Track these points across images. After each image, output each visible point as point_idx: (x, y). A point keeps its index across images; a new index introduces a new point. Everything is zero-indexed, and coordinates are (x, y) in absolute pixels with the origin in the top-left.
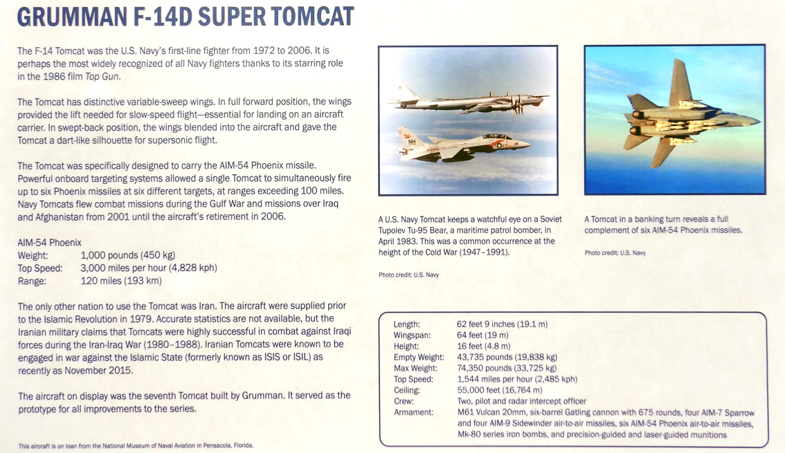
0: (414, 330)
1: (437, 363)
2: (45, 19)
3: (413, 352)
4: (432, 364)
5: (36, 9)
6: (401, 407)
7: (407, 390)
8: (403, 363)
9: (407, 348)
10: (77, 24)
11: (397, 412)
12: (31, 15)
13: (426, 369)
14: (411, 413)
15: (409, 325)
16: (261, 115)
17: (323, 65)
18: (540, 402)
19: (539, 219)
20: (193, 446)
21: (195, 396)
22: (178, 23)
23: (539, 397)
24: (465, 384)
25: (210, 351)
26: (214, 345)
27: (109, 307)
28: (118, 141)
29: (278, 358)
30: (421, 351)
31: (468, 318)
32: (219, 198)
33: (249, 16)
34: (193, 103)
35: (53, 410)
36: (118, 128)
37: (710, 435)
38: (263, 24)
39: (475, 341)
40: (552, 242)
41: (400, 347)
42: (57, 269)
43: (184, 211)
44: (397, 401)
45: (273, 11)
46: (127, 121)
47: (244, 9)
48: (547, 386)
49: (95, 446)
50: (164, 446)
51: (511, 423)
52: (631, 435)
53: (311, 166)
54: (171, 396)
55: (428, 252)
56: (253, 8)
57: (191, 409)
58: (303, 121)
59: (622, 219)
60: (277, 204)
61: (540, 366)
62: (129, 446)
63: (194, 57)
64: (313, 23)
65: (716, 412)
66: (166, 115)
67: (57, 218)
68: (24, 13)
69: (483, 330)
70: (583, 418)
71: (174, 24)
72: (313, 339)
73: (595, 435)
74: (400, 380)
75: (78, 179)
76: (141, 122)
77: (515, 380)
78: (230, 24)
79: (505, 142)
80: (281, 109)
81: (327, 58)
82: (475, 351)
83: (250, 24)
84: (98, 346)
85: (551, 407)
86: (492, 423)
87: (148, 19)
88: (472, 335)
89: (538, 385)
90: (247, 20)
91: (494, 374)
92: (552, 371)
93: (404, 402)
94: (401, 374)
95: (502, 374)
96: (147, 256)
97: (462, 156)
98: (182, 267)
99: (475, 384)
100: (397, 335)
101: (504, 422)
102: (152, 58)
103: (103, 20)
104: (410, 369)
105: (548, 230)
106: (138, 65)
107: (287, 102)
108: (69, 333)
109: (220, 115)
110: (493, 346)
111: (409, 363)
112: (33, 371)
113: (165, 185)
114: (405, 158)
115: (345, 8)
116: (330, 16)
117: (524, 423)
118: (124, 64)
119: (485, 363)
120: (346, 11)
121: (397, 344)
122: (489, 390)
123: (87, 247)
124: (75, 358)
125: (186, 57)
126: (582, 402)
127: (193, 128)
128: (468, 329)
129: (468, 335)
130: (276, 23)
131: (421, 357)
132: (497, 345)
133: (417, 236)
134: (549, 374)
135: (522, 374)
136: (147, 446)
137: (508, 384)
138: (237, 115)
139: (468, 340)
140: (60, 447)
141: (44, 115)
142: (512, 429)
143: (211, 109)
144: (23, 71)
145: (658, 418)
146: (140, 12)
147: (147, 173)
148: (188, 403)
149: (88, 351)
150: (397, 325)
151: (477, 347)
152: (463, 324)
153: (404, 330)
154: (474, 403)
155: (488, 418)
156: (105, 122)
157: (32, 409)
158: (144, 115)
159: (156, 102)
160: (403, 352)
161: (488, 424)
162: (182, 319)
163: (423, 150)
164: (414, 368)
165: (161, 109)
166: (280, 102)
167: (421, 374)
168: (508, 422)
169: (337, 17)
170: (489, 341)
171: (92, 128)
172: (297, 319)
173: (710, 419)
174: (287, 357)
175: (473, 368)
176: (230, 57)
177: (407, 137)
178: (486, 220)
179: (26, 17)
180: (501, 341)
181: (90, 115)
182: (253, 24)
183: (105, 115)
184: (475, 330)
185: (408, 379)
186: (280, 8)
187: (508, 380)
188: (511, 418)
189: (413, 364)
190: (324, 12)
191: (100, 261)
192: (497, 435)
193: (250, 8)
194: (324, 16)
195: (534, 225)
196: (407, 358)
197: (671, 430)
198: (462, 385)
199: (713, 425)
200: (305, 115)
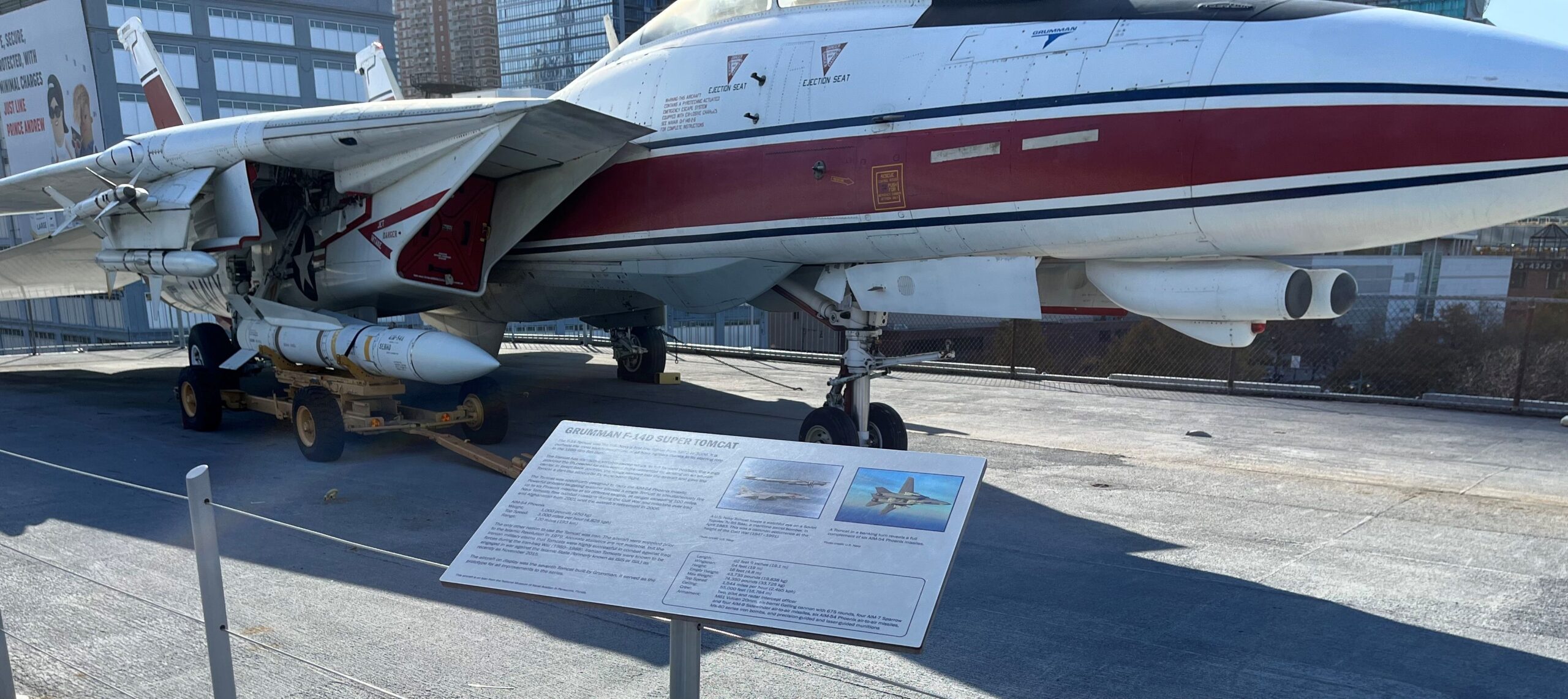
0: (707, 559)
1: (713, 574)
2: (579, 433)
3: (702, 568)
4: (710, 574)
7: (690, 583)
8: (693, 571)
9: (699, 566)
10: (594, 434)
12: (574, 430)
13: (705, 576)
14: (687, 592)
19: (803, 526)
22: (644, 440)
23: (768, 596)
24: (726, 585)
25: (587, 553)
26: (590, 551)
27: (543, 529)
28: (588, 473)
29: (622, 560)
31: (741, 558)
32: (627, 499)
33: (682, 441)
37: (868, 626)
38: (688, 443)
40: (807, 536)
44: (681, 587)
45: (696, 440)
47: (680, 438)
48: (775, 592)
50: (535, 586)
53: (685, 493)
55: (732, 531)
56: (686, 439)
57: (561, 574)
58: (689, 477)
59: (852, 532)
60: (658, 504)
61: (775, 584)
64: (714, 446)
69: (748, 564)
70: (792, 609)
72: (647, 556)
73: (795, 617)
74: (688, 578)
78: (671, 442)
79: (797, 497)
84: (527, 543)
85: (773, 602)
87: (631, 436)
88: (741, 566)
91: (746, 583)
92: (781, 586)
95: (750, 584)
96: (576, 514)
97: (771, 499)
98: (592, 520)
99: (732, 586)
100: (697, 561)
105: (806, 531)
108: (515, 536)
109: (647, 471)
112: (485, 548)
114: (737, 496)
115: (733, 443)
116: (725, 445)
117: (753, 606)
119: (742, 578)
121: (694, 564)
123: (545, 508)
124: (511, 546)
126: (793, 601)
127: (630, 473)
128: (739, 563)
131: (706, 570)
132: (753, 572)
133: (729, 524)
139: (737, 568)
143: (643, 468)
146: (628, 434)
148: (561, 571)
149: (520, 544)
150: (698, 557)
151: (741, 570)
152: (737, 561)
153: (702, 559)
155: (732, 601)
157: (474, 562)
160: (696, 567)
162: (579, 539)
164: (699, 574)
169: (728, 445)
171: (578, 468)
172: (643, 547)
174: (628, 561)
175: (734, 579)
177: (743, 488)
179: (570, 430)
181: (579, 463)
184: (744, 564)
185: (693, 578)
186: (700, 440)
191: (550, 513)
192: (735, 609)
194: (721, 444)
195: (799, 528)
196: (697, 570)
197: (843, 621)
200: (692, 475)
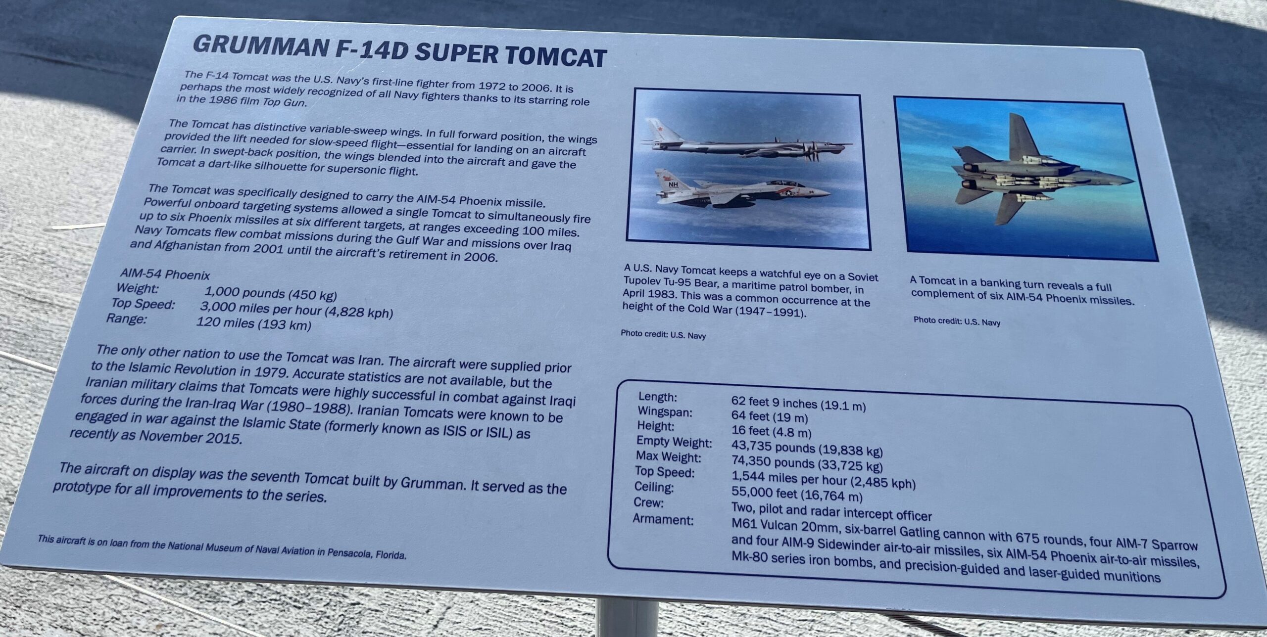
0: (667, 405)
1: (699, 451)
2: (228, 47)
3: (665, 434)
4: (693, 452)
5: (218, 38)
6: (643, 511)
7: (655, 487)
8: (649, 448)
9: (657, 428)
10: (266, 52)
11: (637, 518)
12: (212, 42)
13: (684, 459)
14: (659, 520)
15: (660, 399)
16: (480, 149)
17: (564, 103)
18: (860, 514)
19: (847, 277)
20: (310, 552)
21: (329, 480)
22: (389, 57)
23: (859, 507)
24: (743, 483)
25: (364, 419)
26: (370, 411)
27: (229, 355)
28: (288, 167)
29: (462, 433)
30: (677, 434)
31: (748, 393)
32: (409, 234)
33: (478, 53)
34: (394, 133)
35: (106, 489)
36: (291, 154)
37: (1133, 577)
38: (494, 61)
39: (759, 425)
40: (867, 304)
41: (647, 426)
42: (168, 305)
43: (361, 246)
44: (638, 502)
45: (508, 51)
46: (307, 148)
47: (472, 47)
48: (868, 492)
49: (156, 545)
50: (265, 550)
51: (816, 543)
52: (1008, 571)
53: (539, 204)
54: (292, 477)
55: (692, 308)
56: (484, 47)
57: (320, 498)
58: (532, 158)
59: (962, 282)
60: (488, 244)
61: (858, 463)
62: (210, 547)
63: (404, 89)
64: (555, 63)
65: (1138, 542)
66: (357, 144)
67: (184, 246)
68: (204, 40)
69: (770, 410)
70: (930, 542)
71: (384, 57)
72: (519, 409)
73: (950, 568)
74: (644, 472)
75: (226, 206)
76: (321, 150)
77: (820, 480)
78: (453, 59)
79: (795, 190)
80: (507, 144)
81: (570, 97)
82: (759, 438)
83: (479, 61)
84: (199, 404)
85: (877, 523)
86: (785, 542)
87: (355, 51)
88: (754, 416)
89: (856, 491)
90: (475, 57)
91: (788, 471)
92: (875, 471)
93: (649, 503)
94: (646, 464)
95: (799, 472)
96: (298, 296)
97: (739, 202)
98: (344, 311)
99: (758, 484)
100: (642, 410)
101: (804, 541)
102: (351, 87)
103: (299, 50)
104: (660, 457)
105: (859, 290)
106: (332, 94)
107: (515, 138)
108: (162, 386)
109: (427, 147)
110: (785, 432)
111: (659, 450)
112: (92, 434)
113: (339, 217)
114: (662, 202)
115: (595, 51)
116: (577, 58)
117: (838, 545)
118: (314, 92)
119: (773, 455)
120: (597, 54)
121: (641, 423)
122: (781, 494)
123: (215, 283)
124: (160, 420)
125: (393, 88)
126: (925, 517)
127: (389, 158)
128: (748, 408)
129: (747, 415)
130: (511, 61)
131: (677, 442)
132: (791, 432)
133: (677, 289)
134: (871, 474)
135: (829, 473)
136: (239, 548)
137: (807, 486)
138: (449, 148)
139: (748, 423)
140: (102, 543)
141: (198, 137)
142: (816, 552)
143: (416, 140)
144: (187, 93)
145: (1049, 548)
146: (345, 45)
147: (319, 202)
148: (316, 489)
149: (182, 412)
150: (643, 397)
151: (762, 432)
152: (740, 401)
153: (654, 404)
154: (758, 511)
155: (780, 535)
156: (275, 148)
157: (75, 487)
158: (329, 143)
159: (346, 130)
160: (651, 434)
161: (780, 543)
162: (330, 376)
163: (688, 193)
164: (666, 457)
165: (350, 137)
166: (504, 137)
167: (677, 466)
168: (810, 541)
169: (586, 58)
170: (779, 425)
171: (258, 153)
172: (498, 383)
173: (1130, 553)
174: (477, 433)
175: (754, 460)
176: (449, 90)
177: (667, 179)
178: (771, 274)
179: (204, 44)
180: (797, 426)
181: (258, 140)
182: (482, 61)
183: (277, 140)
184: (759, 410)
185: (656, 472)
186: (517, 48)
187: (810, 480)
188: (816, 536)
189: (665, 451)
190: (570, 54)
191: (230, 299)
192: (795, 560)
193: (481, 47)
194: (570, 57)
195: (840, 284)
196: (656, 442)
197: (1071, 567)
198: (739, 484)
199: (1137, 561)
200: (536, 151)
